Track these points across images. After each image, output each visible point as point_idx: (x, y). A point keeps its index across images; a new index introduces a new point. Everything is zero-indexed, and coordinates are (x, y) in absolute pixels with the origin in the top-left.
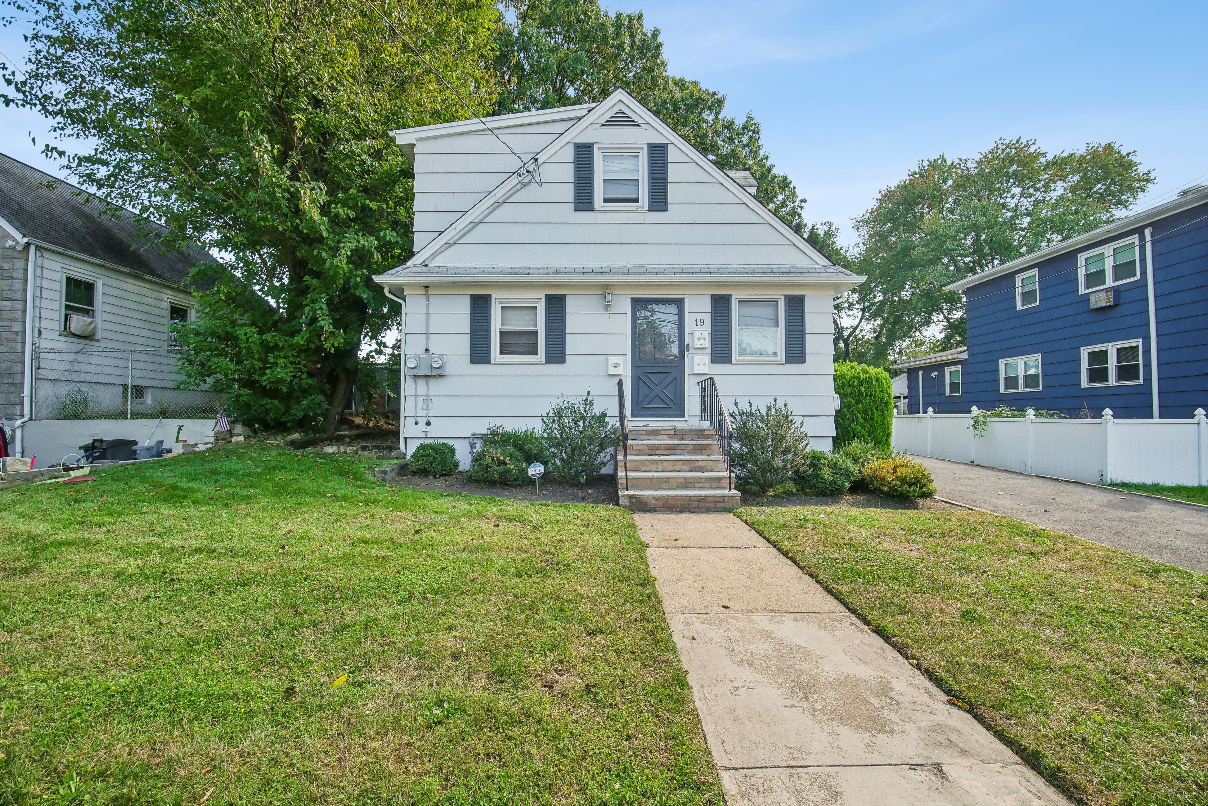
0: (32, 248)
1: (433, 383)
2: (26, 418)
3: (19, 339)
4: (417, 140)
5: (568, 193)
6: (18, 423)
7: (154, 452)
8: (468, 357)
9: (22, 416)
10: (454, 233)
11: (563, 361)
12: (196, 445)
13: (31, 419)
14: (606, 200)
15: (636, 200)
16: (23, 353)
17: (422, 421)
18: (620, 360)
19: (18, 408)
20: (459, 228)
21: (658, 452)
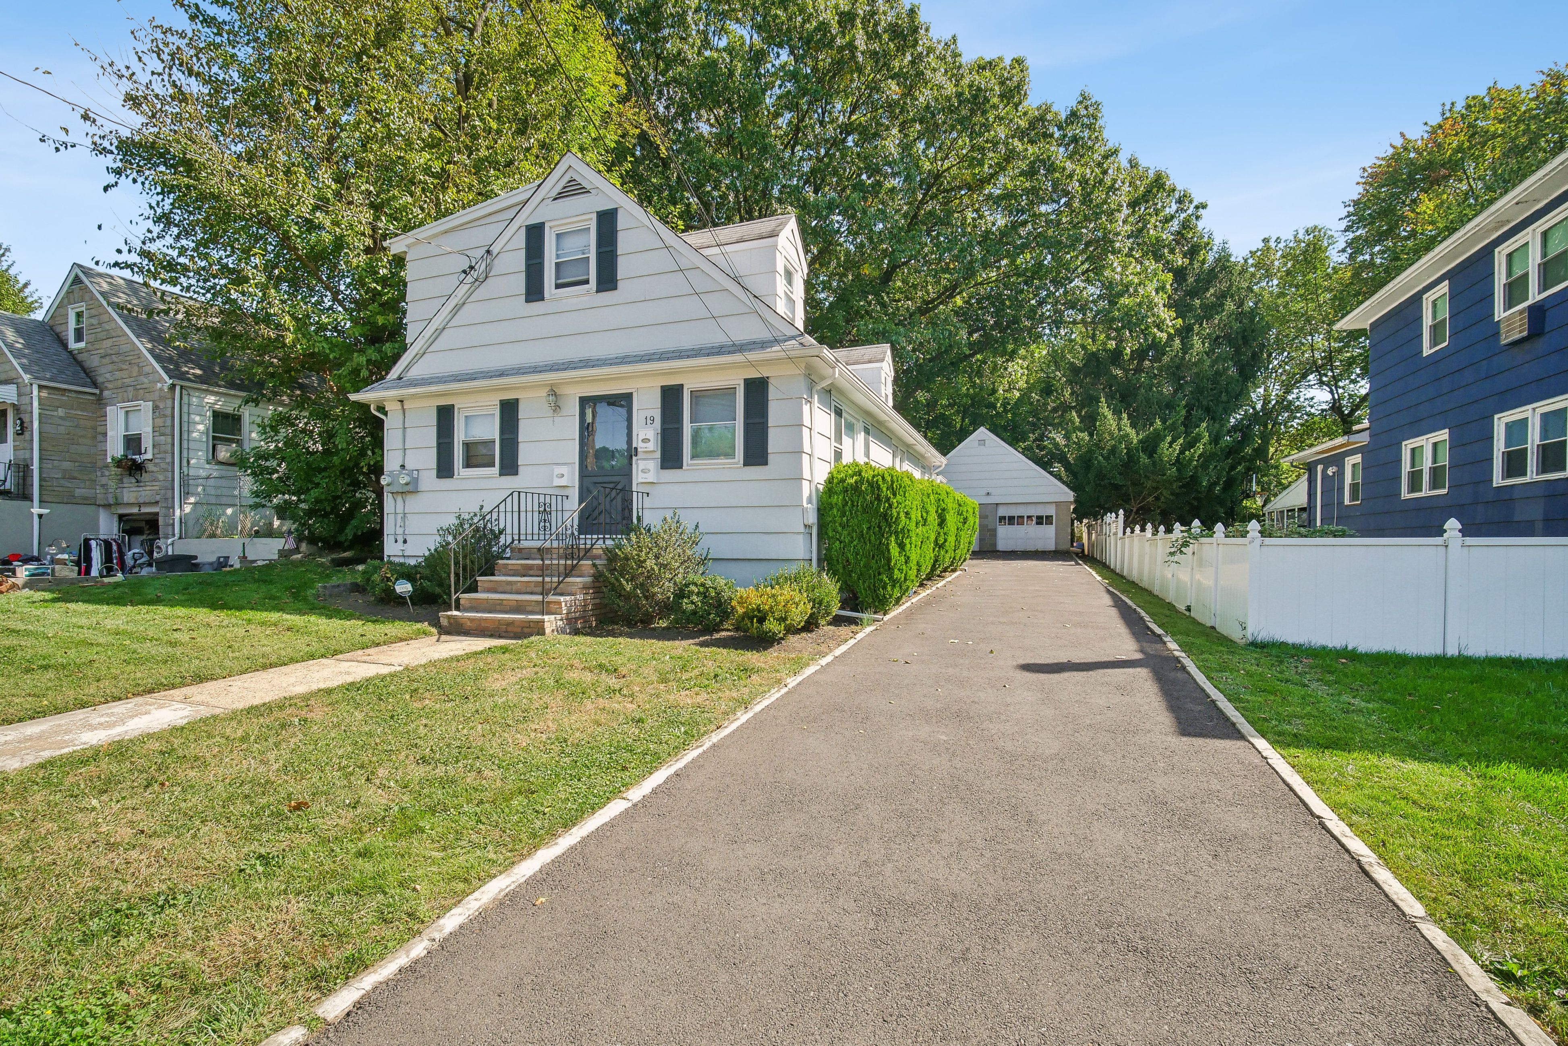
0: (178, 388)
1: (410, 499)
2: (177, 536)
3: (170, 469)
4: (408, 246)
5: (519, 283)
6: (169, 541)
7: (215, 565)
8: (435, 472)
9: (174, 535)
10: (422, 342)
11: (516, 473)
12: (255, 561)
13: (180, 538)
14: (558, 286)
15: (587, 282)
16: (173, 480)
17: (400, 539)
18: (564, 470)
19: (170, 528)
20: (427, 336)
21: (531, 572)
